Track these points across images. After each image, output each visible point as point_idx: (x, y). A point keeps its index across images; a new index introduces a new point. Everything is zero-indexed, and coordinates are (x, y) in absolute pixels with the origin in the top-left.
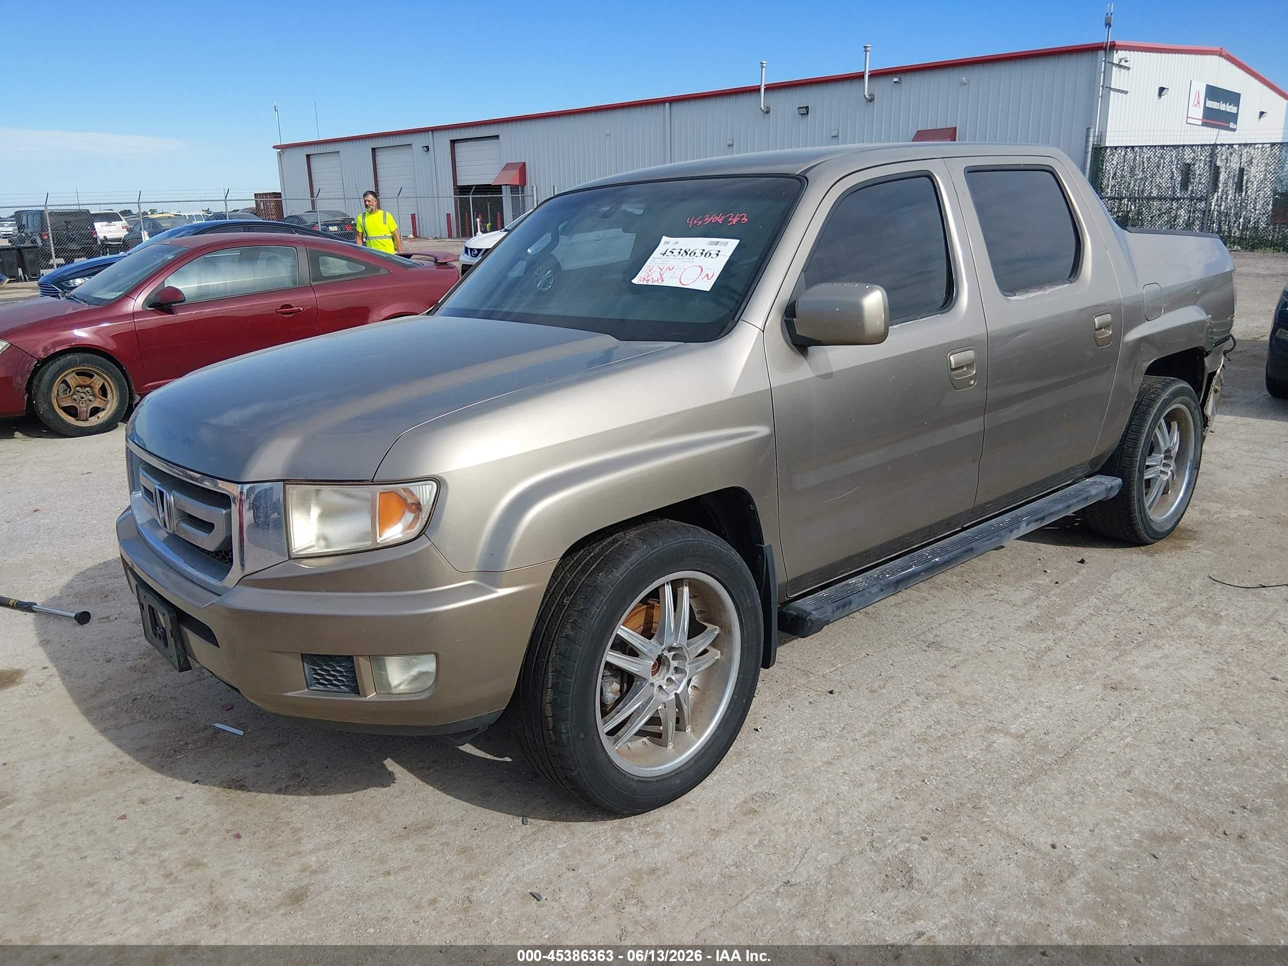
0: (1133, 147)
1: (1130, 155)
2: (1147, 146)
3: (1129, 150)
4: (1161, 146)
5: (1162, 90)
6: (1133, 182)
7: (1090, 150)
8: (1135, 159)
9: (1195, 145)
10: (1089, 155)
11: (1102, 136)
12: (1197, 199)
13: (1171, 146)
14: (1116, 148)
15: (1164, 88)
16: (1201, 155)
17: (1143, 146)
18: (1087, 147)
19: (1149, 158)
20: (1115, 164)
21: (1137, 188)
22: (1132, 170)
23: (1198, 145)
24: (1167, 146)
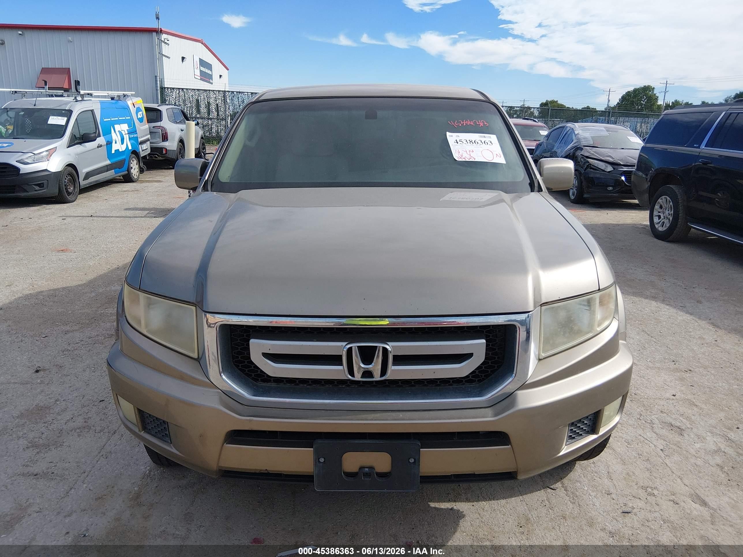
0: (183, 89)
1: (181, 93)
2: (190, 89)
3: (181, 90)
4: (198, 90)
5: (183, 58)
6: (186, 108)
7: (159, 88)
8: (185, 96)
9: (215, 91)
10: (159, 92)
11: (162, 81)
12: (221, 119)
13: (203, 90)
14: (173, 88)
15: (185, 58)
16: (219, 96)
17: (188, 89)
18: (157, 87)
19: (192, 96)
20: (174, 97)
21: (188, 112)
22: (184, 101)
23: (217, 91)
24: (201, 90)
